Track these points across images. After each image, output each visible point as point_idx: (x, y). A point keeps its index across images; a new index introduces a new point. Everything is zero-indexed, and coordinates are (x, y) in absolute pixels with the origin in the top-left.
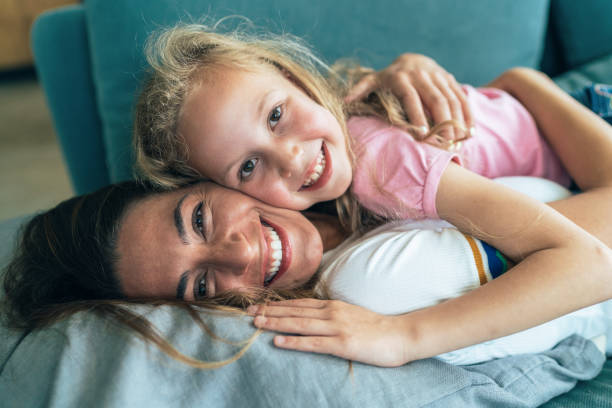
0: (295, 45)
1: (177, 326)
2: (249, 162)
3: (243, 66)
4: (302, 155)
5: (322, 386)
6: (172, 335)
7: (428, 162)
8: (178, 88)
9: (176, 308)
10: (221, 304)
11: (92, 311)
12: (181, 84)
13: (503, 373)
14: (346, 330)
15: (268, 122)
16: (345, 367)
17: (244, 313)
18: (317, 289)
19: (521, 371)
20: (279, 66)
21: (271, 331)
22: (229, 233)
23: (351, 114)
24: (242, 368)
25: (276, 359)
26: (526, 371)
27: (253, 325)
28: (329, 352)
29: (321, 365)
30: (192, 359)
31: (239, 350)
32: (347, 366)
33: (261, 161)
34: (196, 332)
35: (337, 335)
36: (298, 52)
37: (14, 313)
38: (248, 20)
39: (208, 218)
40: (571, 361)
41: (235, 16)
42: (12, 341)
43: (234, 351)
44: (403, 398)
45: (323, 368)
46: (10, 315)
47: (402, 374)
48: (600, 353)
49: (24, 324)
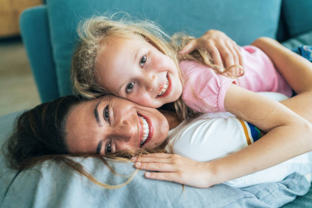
0: (152, 25)
1: (96, 167)
2: (131, 84)
3: (126, 36)
4: (157, 80)
5: (169, 198)
6: (94, 173)
7: (221, 83)
8: (94, 48)
9: (95, 159)
10: (118, 156)
11: (53, 160)
12: (96, 46)
13: (259, 192)
14: (181, 169)
15: (140, 63)
16: (180, 188)
17: (130, 161)
18: (167, 148)
19: (268, 191)
20: (144, 36)
21: (143, 170)
22: (122, 121)
23: (181, 59)
24: (129, 189)
25: (146, 184)
26: (271, 191)
27: (134, 167)
28: (173, 180)
29: (169, 187)
30: (104, 184)
31: (127, 179)
32: (182, 188)
33: (136, 84)
34: (106, 171)
35: (177, 172)
36: (153, 29)
37: (14, 161)
38: (127, 14)
39: (111, 114)
40: (293, 186)
41: (120, 12)
42: (13, 175)
43: (125, 180)
44: (210, 204)
45: (170, 189)
46: (11, 162)
47: (210, 192)
48: (308, 182)
49: (19, 167)
